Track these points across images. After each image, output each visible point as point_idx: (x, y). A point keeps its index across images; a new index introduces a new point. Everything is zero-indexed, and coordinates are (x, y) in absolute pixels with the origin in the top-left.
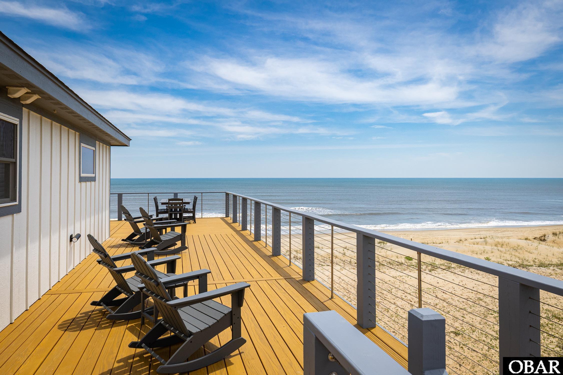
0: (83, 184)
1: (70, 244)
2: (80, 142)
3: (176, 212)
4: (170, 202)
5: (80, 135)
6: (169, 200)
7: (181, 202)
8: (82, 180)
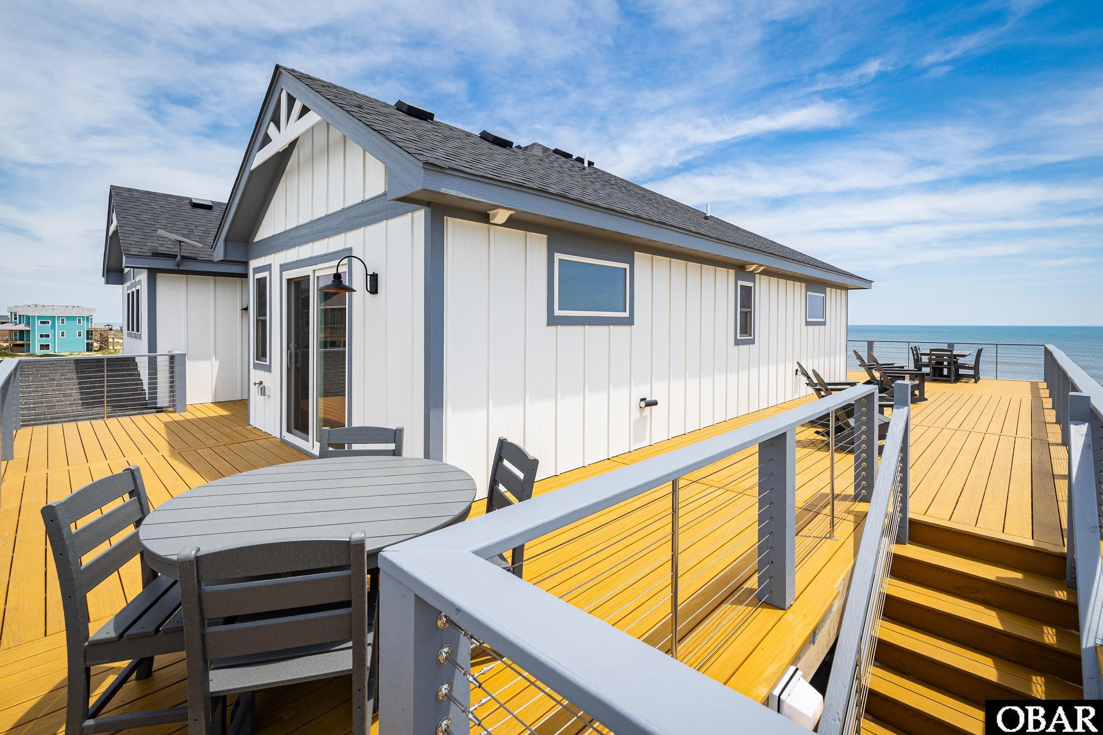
0: (811, 328)
1: (796, 377)
2: (806, 291)
3: (949, 367)
4: (932, 352)
5: (806, 285)
6: (931, 350)
7: (950, 353)
8: (808, 324)
